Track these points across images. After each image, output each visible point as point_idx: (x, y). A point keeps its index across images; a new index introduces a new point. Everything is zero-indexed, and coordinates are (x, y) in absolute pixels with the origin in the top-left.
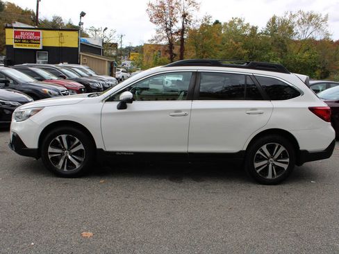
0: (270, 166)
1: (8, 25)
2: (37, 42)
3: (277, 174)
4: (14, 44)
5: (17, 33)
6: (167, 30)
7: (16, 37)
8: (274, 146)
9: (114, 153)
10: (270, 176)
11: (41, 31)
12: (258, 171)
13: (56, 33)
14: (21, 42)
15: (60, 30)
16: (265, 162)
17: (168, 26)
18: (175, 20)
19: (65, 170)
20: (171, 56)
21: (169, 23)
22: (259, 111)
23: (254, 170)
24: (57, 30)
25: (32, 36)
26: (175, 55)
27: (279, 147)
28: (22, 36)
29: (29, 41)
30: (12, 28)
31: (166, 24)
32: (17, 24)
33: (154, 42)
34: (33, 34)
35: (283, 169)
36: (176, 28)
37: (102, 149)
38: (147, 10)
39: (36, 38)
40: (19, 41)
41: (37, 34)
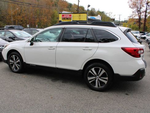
0: (97, 80)
1: (60, 13)
2: (70, 19)
3: (101, 85)
4: (62, 20)
5: (63, 16)
6: (138, 11)
8: (99, 69)
9: (29, 64)
10: (96, 86)
11: (72, 14)
12: (90, 82)
13: (78, 15)
15: (79, 13)
16: (94, 78)
17: (139, 9)
18: (143, 6)
19: (15, 69)
20: (140, 24)
21: (139, 8)
22: (89, 48)
23: (88, 81)
24: (78, 13)
25: (68, 17)
26: (142, 23)
27: (102, 70)
28: (65, 16)
29: (67, 19)
30: (61, 13)
31: (138, 8)
32: (64, 12)
33: (131, 18)
35: (104, 83)
36: (143, 10)
37: (25, 62)
38: (128, 2)
39: (70, 17)
40: (64, 19)
41: (70, 16)
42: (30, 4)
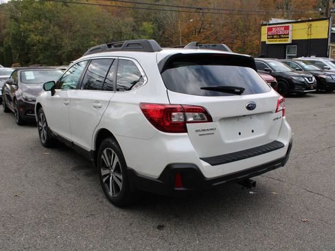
0: (111, 179)
1: (265, 23)
2: (286, 36)
3: (117, 192)
4: (267, 40)
5: (270, 29)
7: (269, 33)
10: (111, 192)
11: (290, 25)
12: (104, 181)
13: (305, 25)
14: (273, 38)
15: (309, 21)
16: (108, 171)
22: (99, 104)
24: (306, 21)
25: (281, 31)
27: (114, 156)
28: (274, 31)
29: (280, 36)
30: (266, 25)
32: (273, 21)
34: (283, 29)
39: (286, 32)
40: (271, 37)
41: (287, 28)
42: (201, 9)
